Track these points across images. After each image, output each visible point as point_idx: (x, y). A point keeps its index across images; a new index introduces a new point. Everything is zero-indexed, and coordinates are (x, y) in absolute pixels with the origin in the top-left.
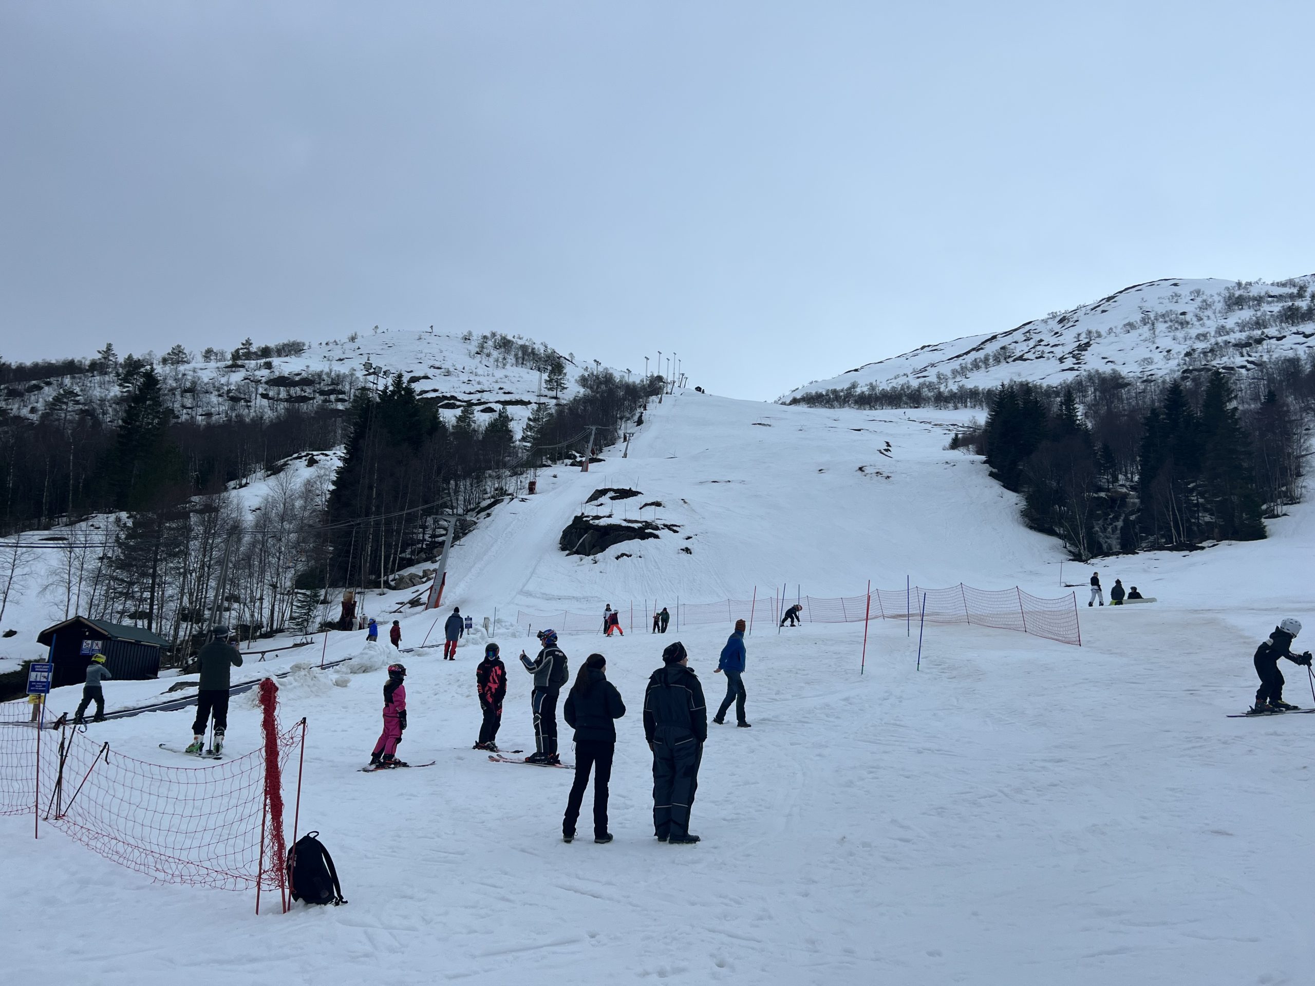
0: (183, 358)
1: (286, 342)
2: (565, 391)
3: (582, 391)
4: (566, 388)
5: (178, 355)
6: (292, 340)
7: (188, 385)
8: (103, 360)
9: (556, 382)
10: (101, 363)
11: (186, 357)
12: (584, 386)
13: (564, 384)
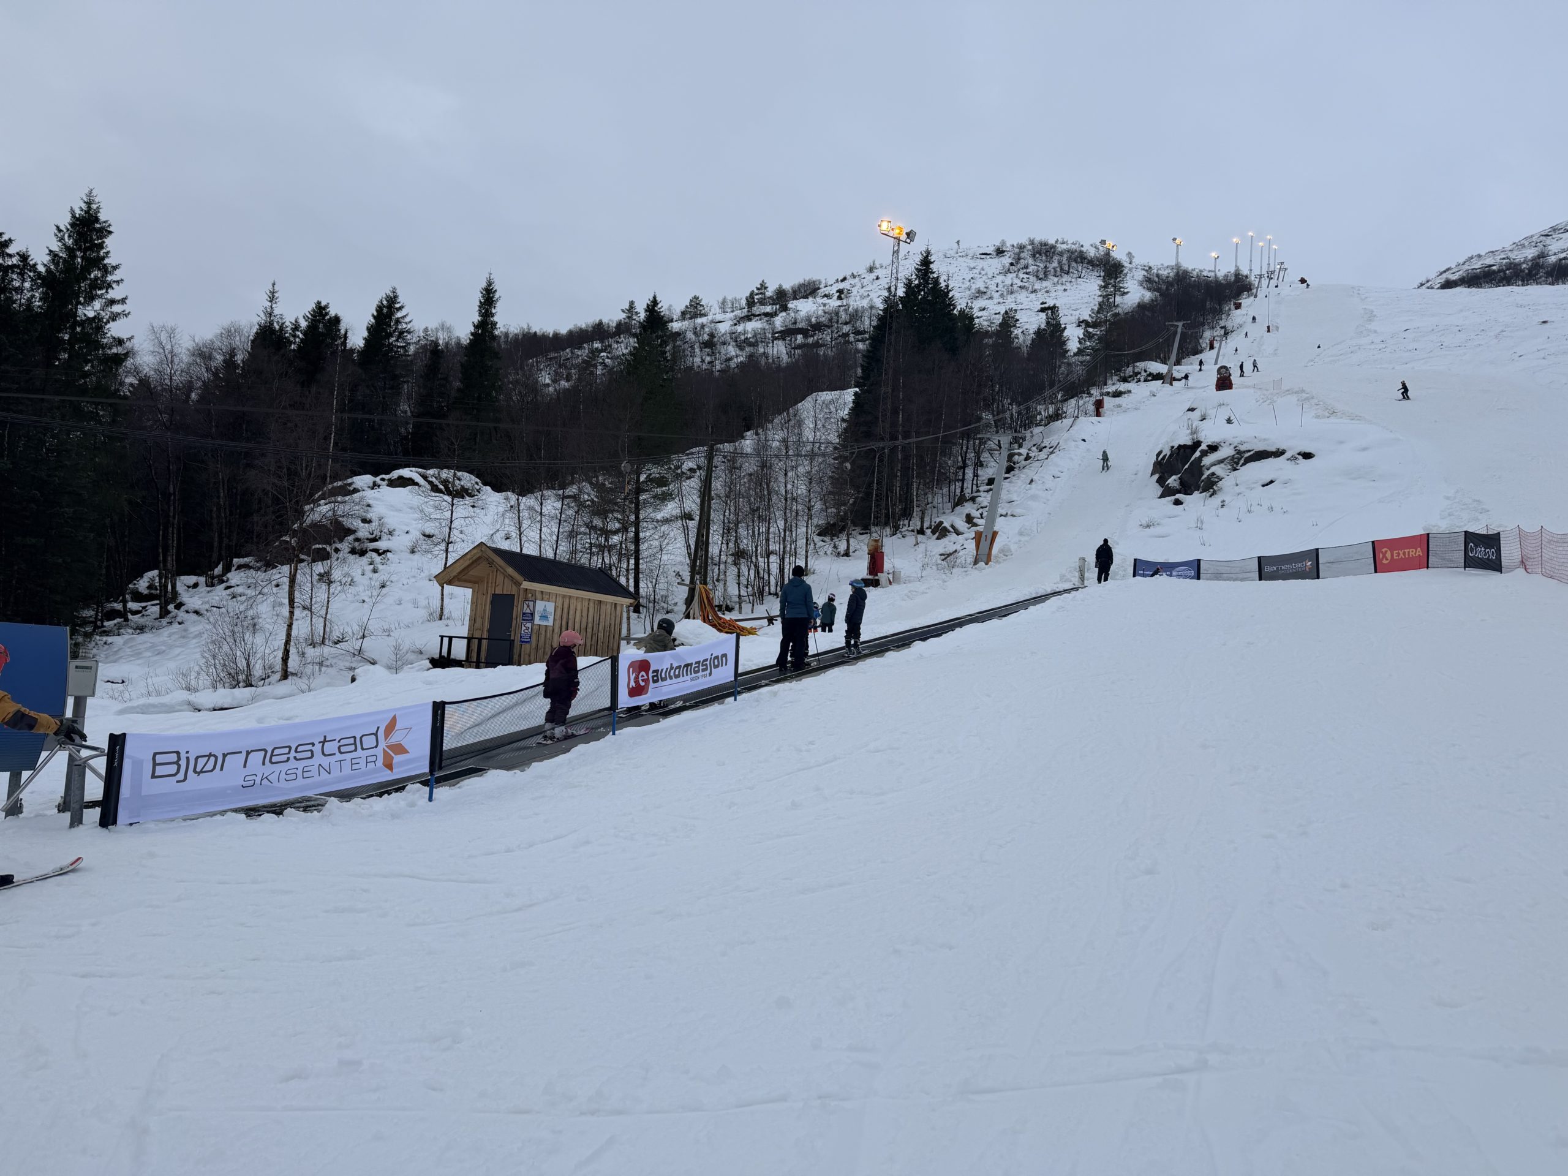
0: (701, 311)
1: (802, 281)
2: (1126, 297)
3: (1148, 296)
4: (1128, 293)
5: (696, 307)
6: (807, 279)
7: (706, 337)
8: (627, 320)
9: (1114, 286)
10: (626, 323)
11: (704, 309)
12: (1149, 289)
13: (1123, 288)
